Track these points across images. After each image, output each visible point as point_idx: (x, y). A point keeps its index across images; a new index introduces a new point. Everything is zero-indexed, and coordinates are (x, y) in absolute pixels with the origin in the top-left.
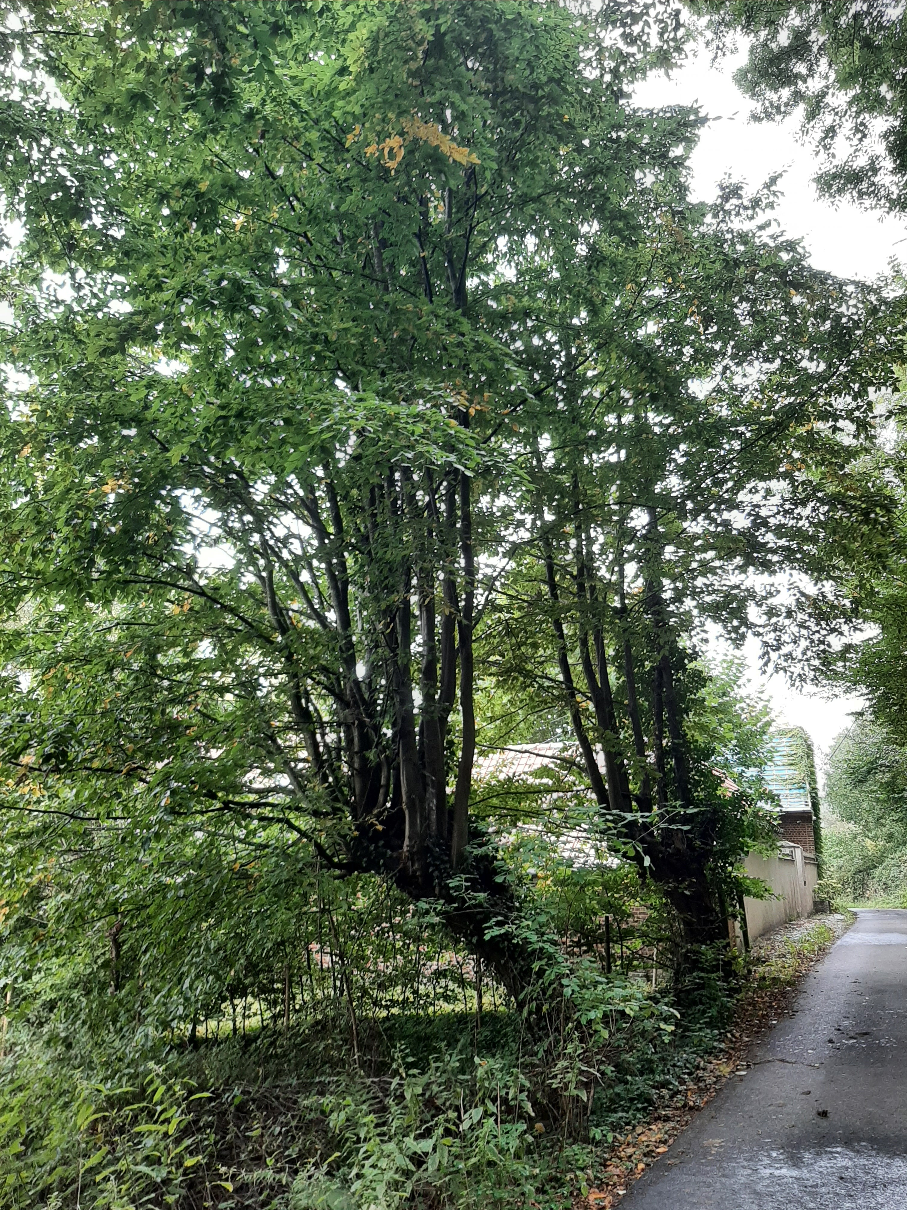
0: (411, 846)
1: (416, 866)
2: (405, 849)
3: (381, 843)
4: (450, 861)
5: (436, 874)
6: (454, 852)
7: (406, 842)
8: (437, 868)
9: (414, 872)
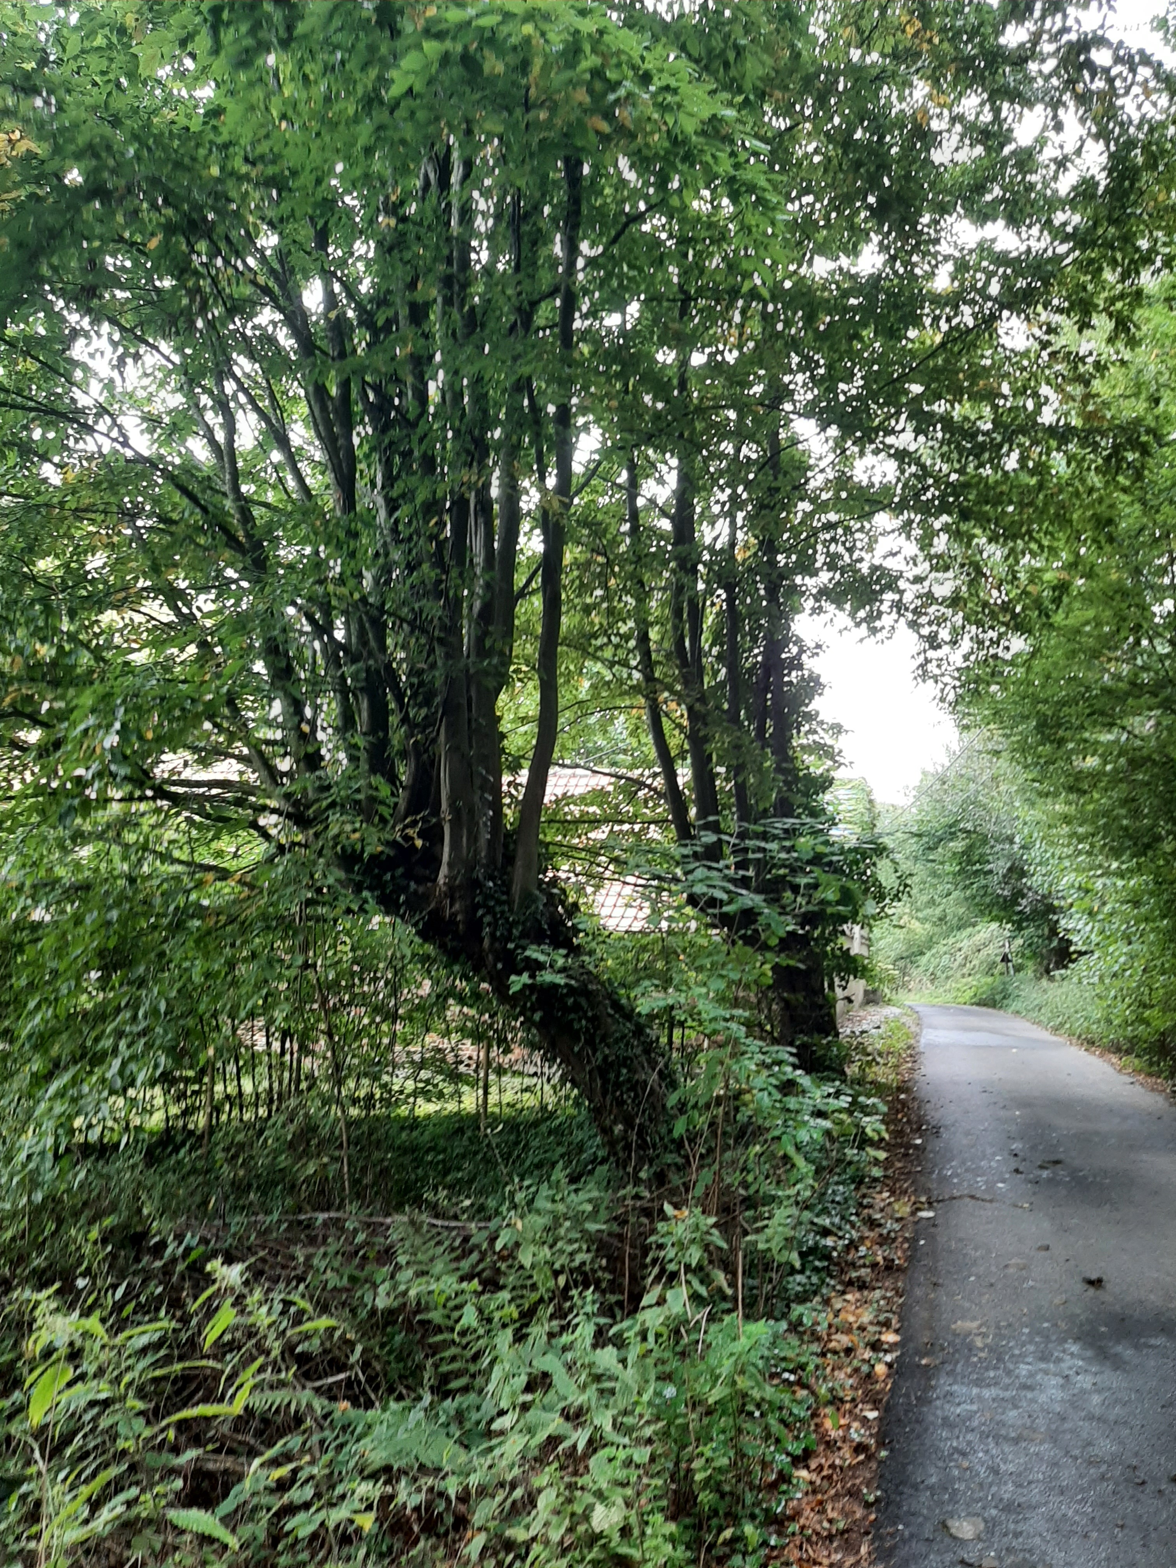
0: (451, 878)
1: (457, 906)
2: (441, 880)
3: (400, 871)
4: (510, 903)
5: (488, 919)
6: (516, 889)
7: (444, 870)
8: (490, 910)
9: (453, 915)
